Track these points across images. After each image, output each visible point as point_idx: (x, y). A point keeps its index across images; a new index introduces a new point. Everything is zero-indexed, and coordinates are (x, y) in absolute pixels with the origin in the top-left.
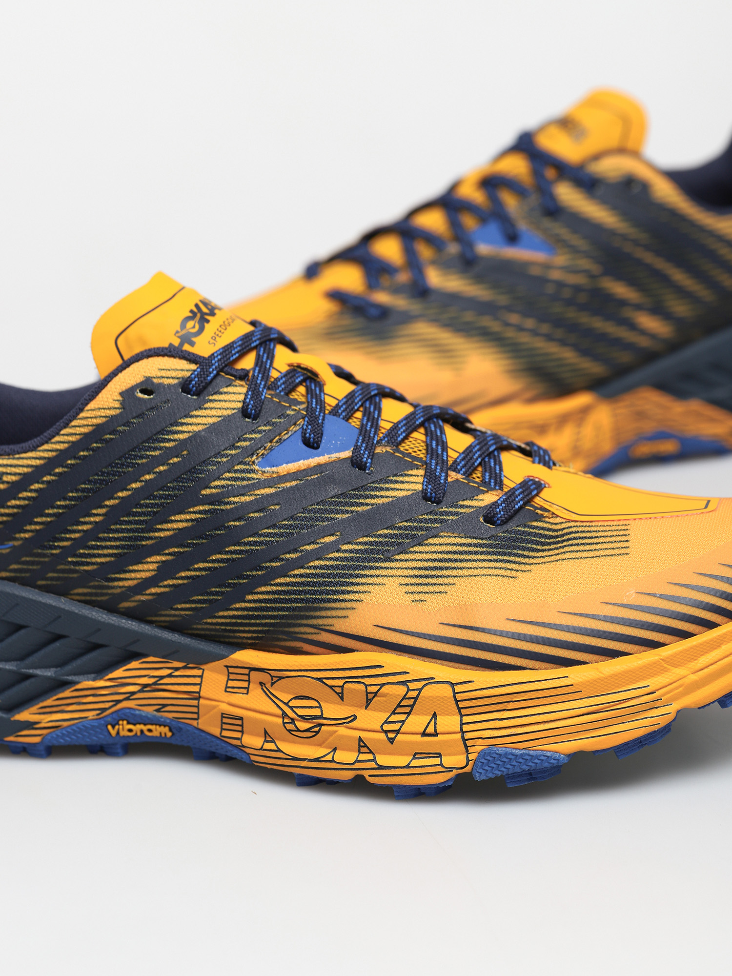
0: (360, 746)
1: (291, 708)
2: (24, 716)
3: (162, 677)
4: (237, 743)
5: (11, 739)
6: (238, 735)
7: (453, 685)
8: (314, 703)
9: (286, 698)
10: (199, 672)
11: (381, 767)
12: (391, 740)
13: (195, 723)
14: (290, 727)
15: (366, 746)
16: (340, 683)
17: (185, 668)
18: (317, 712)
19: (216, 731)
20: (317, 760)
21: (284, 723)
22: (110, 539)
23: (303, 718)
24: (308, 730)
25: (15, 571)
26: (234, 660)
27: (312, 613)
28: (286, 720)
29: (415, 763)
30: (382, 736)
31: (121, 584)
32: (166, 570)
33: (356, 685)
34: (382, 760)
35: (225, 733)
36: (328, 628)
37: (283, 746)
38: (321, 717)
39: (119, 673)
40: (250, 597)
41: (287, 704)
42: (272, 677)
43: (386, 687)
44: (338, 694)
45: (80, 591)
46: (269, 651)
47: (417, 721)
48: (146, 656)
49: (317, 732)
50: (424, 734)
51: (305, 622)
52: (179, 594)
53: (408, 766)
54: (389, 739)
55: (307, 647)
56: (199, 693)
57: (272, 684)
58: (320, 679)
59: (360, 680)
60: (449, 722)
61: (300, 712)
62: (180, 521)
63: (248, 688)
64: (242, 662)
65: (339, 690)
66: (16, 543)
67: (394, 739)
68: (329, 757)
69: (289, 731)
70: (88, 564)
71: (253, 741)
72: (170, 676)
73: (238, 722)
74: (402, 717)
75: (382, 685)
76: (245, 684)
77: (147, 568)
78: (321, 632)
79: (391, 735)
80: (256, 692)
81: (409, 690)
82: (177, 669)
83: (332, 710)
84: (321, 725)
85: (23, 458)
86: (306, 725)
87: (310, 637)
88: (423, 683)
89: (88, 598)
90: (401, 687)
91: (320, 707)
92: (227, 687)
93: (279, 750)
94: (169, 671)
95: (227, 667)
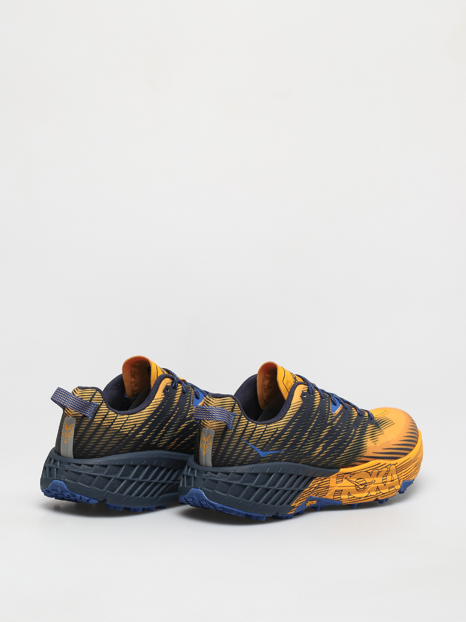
0: (377, 489)
1: (357, 483)
2: (293, 505)
3: (320, 483)
4: (340, 499)
5: (290, 513)
6: (339, 496)
7: (395, 465)
8: (363, 480)
9: (355, 480)
10: (329, 479)
11: (383, 494)
12: (385, 485)
13: (325, 497)
14: (357, 489)
15: (378, 489)
16: (371, 471)
17: (325, 479)
18: (364, 482)
19: (332, 497)
20: (366, 496)
21: (356, 488)
22: (311, 441)
23: (361, 485)
24: (363, 488)
25: (287, 458)
26: (340, 472)
27: (359, 452)
28: (356, 487)
29: (390, 490)
30: (383, 484)
31: (314, 455)
32: (324, 448)
33: (376, 470)
34: (383, 491)
35: (334, 497)
36: (363, 456)
37: (355, 495)
38: (366, 483)
39: (311, 485)
40: (345, 451)
41: (355, 482)
42: (351, 474)
43: (383, 469)
44: (370, 474)
45: (303, 460)
46: (348, 467)
47: (389, 478)
48: (316, 477)
49: (365, 488)
50: (391, 481)
51: (358, 455)
52: (328, 454)
53: (389, 492)
54: (384, 484)
55: (357, 463)
56: (329, 486)
57: (350, 477)
58: (366, 471)
59: (377, 468)
60: (395, 476)
61: (360, 483)
62: (325, 432)
63: (342, 481)
64: (343, 472)
65: (371, 473)
66: (286, 449)
67: (385, 484)
68: (369, 495)
69: (357, 490)
70: (306, 451)
71: (344, 497)
72: (322, 482)
73: (340, 492)
74: (385, 478)
75: (382, 469)
76: (341, 480)
77: (320, 449)
78: (362, 457)
79: (385, 483)
80: (345, 481)
81: (388, 469)
82: (322, 480)
83: (368, 480)
84: (366, 485)
85: (280, 422)
86: (363, 487)
87: (359, 460)
88: (390, 466)
89: (303, 462)
90: (386, 468)
91: (365, 480)
92: (337, 482)
93: (354, 497)
94: (321, 481)
95: (337, 475)
